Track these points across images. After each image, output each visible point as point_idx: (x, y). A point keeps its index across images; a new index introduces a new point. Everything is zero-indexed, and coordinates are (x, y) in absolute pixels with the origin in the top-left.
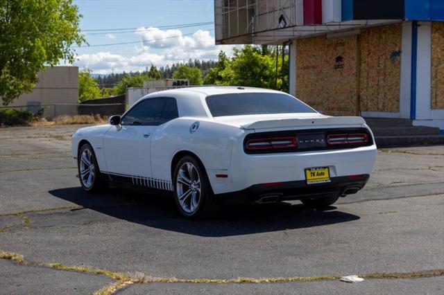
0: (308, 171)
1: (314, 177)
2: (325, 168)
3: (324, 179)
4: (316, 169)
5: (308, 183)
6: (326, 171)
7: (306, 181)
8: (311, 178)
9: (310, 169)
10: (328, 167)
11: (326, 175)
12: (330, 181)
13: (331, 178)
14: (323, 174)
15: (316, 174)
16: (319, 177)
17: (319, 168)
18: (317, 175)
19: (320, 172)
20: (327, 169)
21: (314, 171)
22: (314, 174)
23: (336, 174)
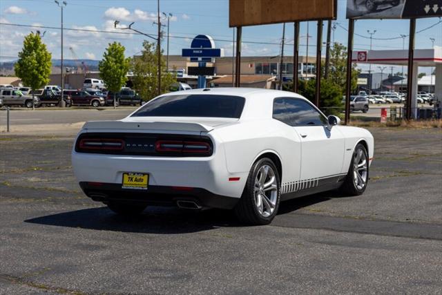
0: (126, 176)
1: (131, 183)
2: (144, 174)
3: (142, 185)
4: (134, 174)
5: (123, 187)
6: (145, 178)
7: (121, 185)
8: (128, 182)
9: (128, 174)
10: (148, 175)
11: (145, 182)
12: (146, 188)
13: (148, 186)
14: (141, 180)
15: (134, 179)
16: (137, 183)
17: (138, 173)
18: (136, 180)
19: (139, 177)
20: (146, 176)
21: (132, 176)
22: (132, 180)
23: (155, 182)
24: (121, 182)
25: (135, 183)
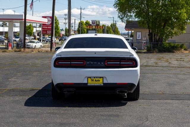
0: (89, 79)
1: (93, 82)
2: (100, 78)
3: (100, 83)
4: (95, 78)
5: (88, 85)
6: (101, 79)
7: (87, 84)
8: (91, 82)
9: (91, 78)
10: (103, 78)
11: (101, 81)
12: (103, 85)
13: (104, 84)
14: (99, 81)
15: (94, 80)
16: (96, 82)
17: (97, 77)
18: (95, 81)
19: (97, 79)
20: (102, 78)
21: (93, 79)
22: (93, 80)
23: (107, 81)
24: (87, 82)
25: (95, 82)
